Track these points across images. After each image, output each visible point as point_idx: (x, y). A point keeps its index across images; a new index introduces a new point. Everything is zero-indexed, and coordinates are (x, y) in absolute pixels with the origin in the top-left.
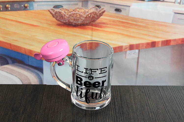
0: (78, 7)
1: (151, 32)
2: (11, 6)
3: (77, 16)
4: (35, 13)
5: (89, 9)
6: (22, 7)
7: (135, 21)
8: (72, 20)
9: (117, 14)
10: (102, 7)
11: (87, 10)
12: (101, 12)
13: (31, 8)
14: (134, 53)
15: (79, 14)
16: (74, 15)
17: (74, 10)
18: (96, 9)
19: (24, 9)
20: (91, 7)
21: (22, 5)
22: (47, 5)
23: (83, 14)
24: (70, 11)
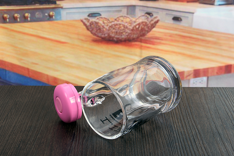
0: (122, 15)
1: (224, 50)
2: (31, 16)
3: (121, 27)
4: (63, 24)
5: (137, 17)
6: (46, 16)
7: (201, 35)
8: (113, 33)
9: (176, 24)
10: (155, 15)
11: (134, 20)
12: (153, 22)
13: (58, 17)
14: (200, 82)
15: (122, 25)
16: (116, 26)
17: (116, 20)
18: (146, 18)
19: (48, 19)
20: (139, 16)
21: (46, 13)
22: (80, 12)
23: (128, 24)
24: (111, 20)
